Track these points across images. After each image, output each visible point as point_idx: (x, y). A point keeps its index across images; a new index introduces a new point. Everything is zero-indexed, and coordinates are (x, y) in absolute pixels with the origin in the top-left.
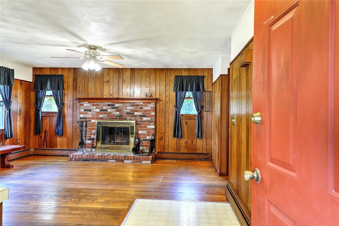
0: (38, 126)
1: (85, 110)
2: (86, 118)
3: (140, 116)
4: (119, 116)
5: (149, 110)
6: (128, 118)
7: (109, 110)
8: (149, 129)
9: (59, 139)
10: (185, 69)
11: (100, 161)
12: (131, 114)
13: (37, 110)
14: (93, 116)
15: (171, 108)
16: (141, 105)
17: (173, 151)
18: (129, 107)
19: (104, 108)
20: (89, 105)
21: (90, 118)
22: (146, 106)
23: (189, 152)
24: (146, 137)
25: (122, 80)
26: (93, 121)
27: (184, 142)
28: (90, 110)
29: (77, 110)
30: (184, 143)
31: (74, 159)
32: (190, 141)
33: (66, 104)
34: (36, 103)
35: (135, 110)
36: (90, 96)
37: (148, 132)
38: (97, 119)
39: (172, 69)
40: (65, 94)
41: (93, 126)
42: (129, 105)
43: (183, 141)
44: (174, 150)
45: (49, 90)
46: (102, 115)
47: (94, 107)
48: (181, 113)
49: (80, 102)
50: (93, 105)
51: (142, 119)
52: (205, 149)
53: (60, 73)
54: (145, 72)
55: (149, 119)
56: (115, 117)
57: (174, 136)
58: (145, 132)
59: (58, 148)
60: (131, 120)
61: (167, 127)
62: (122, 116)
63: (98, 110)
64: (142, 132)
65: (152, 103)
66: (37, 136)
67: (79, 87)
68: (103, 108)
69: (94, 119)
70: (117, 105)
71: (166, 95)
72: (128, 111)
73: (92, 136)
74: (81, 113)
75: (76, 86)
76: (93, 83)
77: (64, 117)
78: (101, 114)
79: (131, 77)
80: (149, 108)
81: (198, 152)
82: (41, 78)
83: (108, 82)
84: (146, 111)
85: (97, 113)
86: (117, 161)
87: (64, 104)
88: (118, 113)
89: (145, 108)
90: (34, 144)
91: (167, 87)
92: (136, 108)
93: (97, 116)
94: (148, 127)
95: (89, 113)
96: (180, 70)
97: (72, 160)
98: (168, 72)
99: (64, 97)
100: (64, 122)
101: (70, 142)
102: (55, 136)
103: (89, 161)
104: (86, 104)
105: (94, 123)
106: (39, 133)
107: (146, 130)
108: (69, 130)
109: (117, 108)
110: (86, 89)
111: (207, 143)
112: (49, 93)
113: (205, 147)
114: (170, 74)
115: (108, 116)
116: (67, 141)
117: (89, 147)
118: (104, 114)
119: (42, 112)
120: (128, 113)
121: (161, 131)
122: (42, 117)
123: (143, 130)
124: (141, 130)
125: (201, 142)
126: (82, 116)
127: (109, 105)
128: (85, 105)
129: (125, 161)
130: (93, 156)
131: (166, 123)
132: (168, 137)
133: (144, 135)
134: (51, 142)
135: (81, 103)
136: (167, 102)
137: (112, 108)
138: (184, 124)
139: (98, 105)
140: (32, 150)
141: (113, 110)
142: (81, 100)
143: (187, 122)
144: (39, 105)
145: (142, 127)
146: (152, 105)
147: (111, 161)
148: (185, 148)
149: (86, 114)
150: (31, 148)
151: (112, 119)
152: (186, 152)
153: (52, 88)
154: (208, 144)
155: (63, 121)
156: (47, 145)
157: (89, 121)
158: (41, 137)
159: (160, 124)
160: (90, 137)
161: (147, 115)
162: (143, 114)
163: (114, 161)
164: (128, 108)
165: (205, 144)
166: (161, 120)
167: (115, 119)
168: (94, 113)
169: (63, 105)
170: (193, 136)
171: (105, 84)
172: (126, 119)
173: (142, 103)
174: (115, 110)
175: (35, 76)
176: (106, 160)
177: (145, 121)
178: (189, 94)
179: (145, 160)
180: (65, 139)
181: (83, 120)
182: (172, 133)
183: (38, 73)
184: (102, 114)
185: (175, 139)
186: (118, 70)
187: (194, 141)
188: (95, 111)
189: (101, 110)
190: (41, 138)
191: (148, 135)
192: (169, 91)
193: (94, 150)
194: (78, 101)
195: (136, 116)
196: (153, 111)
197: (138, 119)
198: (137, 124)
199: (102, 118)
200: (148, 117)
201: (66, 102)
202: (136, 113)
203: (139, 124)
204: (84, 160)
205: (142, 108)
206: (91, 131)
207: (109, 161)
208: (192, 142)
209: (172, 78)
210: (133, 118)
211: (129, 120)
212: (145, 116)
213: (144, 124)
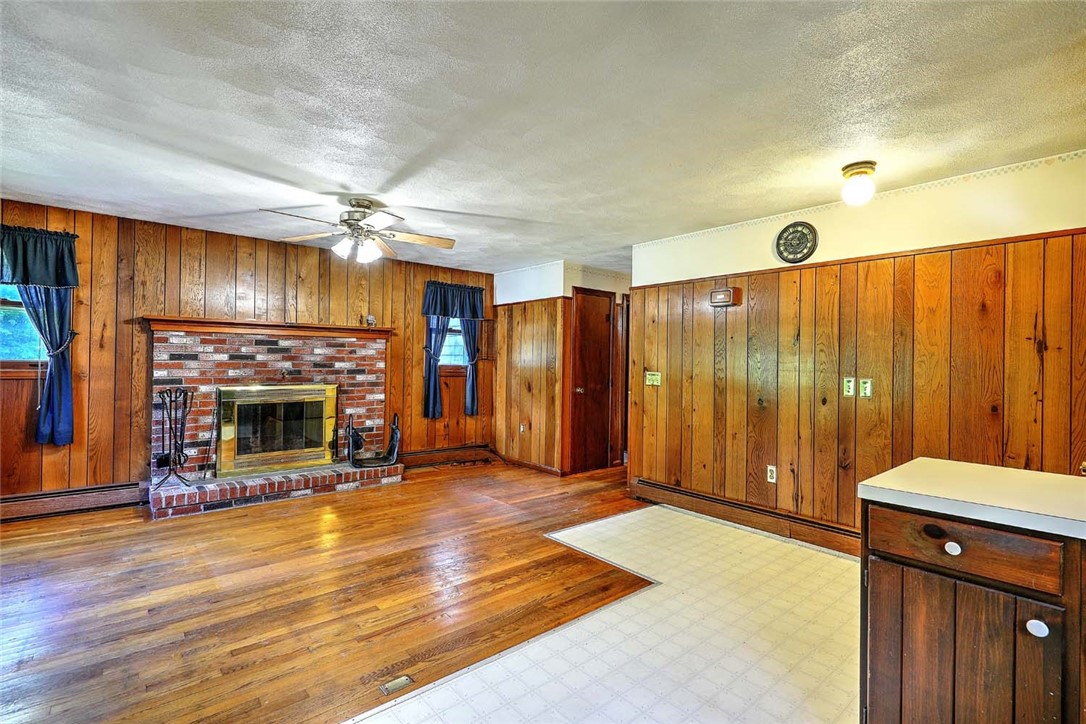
1: (173, 357)
2: (179, 381)
3: (350, 372)
4: (290, 373)
5: (371, 358)
6: (318, 378)
7: (260, 357)
8: (372, 403)
9: (50, 459)
10: (445, 269)
12: (325, 365)
14: (203, 373)
15: (417, 350)
16: (351, 345)
17: (420, 448)
18: (318, 348)
19: (243, 350)
20: (188, 340)
21: (192, 381)
22: (364, 346)
23: (451, 446)
24: (363, 423)
25: (294, 277)
26: (203, 389)
27: (442, 425)
28: (194, 357)
29: (135, 357)
30: (443, 428)
31: (170, 511)
32: (453, 423)
33: (83, 337)
35: (335, 357)
36: (188, 314)
37: (368, 410)
38: (220, 381)
39: (418, 264)
40: (79, 302)
41: (205, 404)
42: (319, 343)
43: (440, 425)
44: (423, 446)
45: (11, 283)
46: (238, 371)
47: (210, 348)
48: (439, 363)
50: (204, 342)
51: (354, 378)
52: (480, 437)
53: (55, 226)
55: (372, 378)
56: (279, 376)
57: (426, 414)
58: (362, 411)
59: (47, 487)
60: (326, 382)
61: (409, 394)
62: (299, 372)
63: (223, 357)
64: (354, 412)
65: (378, 341)
67: (144, 284)
68: (238, 350)
69: (206, 382)
70: (283, 343)
71: (407, 323)
72: (318, 359)
73: (201, 435)
74: (161, 366)
75: (132, 278)
76: (197, 275)
78: (234, 369)
79: (322, 271)
80: (371, 352)
81: (468, 443)
84: (363, 358)
85: (220, 364)
86: (316, 491)
87: (74, 334)
88: (288, 365)
89: (362, 352)
91: (408, 305)
92: (339, 352)
93: (219, 373)
94: (370, 397)
95: (192, 364)
96: (437, 269)
97: (166, 515)
98: (410, 270)
99: (76, 312)
101: (106, 461)
104: (178, 338)
105: (206, 395)
107: (363, 405)
108: (98, 422)
109: (285, 350)
110: (171, 290)
111: (483, 424)
113: (480, 433)
114: (415, 277)
115: (257, 373)
116: (91, 458)
117: (191, 469)
118: (244, 367)
120: (316, 365)
121: (395, 406)
123: (358, 405)
124: (351, 405)
125: (473, 422)
126: (160, 374)
127: (258, 343)
128: (174, 341)
129: (339, 487)
130: (243, 489)
131: (406, 386)
132: (409, 417)
133: (359, 417)
135: (158, 334)
136: (409, 339)
137: (270, 351)
138: (443, 386)
139: (222, 342)
141: (271, 357)
142: (153, 323)
143: (448, 382)
145: (354, 400)
146: (380, 344)
147: (300, 493)
148: (444, 439)
149: (180, 367)
151: (272, 381)
152: (446, 446)
154: (484, 426)
157: (191, 389)
159: (393, 390)
160: (195, 436)
161: (367, 368)
162: (358, 365)
163: (308, 491)
164: (318, 351)
165: (479, 427)
166: (394, 378)
167: (280, 381)
168: (207, 365)
169: (70, 340)
170: (458, 413)
171: (240, 281)
172: (310, 381)
173: (355, 340)
174: (278, 356)
176: (286, 494)
177: (361, 384)
178: (455, 323)
179: (389, 475)
180: (80, 457)
181: (168, 387)
182: (416, 408)
184: (238, 368)
185: (425, 421)
186: (283, 246)
187: (462, 421)
188: (211, 359)
189: (232, 357)
191: (369, 417)
192: (411, 314)
193: (209, 474)
194: (137, 328)
195: (338, 372)
196: (381, 359)
197: (344, 378)
198: (340, 391)
199: (235, 381)
200: (371, 372)
201: (82, 329)
202: (338, 365)
203: (346, 392)
204: (210, 507)
205: (355, 352)
206: (196, 421)
207: (294, 494)
208: (458, 423)
209: (419, 284)
210: (331, 377)
211: (319, 382)
212: (362, 372)
213: (359, 391)
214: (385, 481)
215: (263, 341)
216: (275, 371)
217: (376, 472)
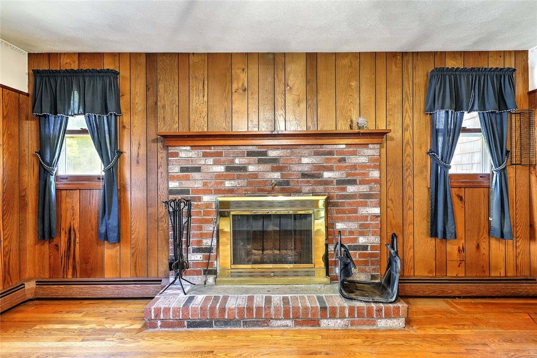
0: (46, 217)
1: (183, 170)
2: (187, 192)
3: (341, 182)
4: (279, 183)
5: (363, 166)
6: (306, 189)
7: (251, 168)
8: (365, 218)
9: (109, 252)
10: (455, 54)
11: (246, 324)
12: (313, 176)
13: (44, 171)
14: (205, 184)
15: (420, 157)
16: (340, 152)
17: (426, 274)
18: (306, 157)
19: (237, 161)
20: (193, 154)
21: (197, 191)
22: (354, 153)
23: (470, 275)
24: (356, 240)
25: (282, 86)
26: (206, 198)
27: (456, 248)
28: (198, 169)
29: (159, 171)
30: (457, 252)
31: (159, 323)
32: (471, 247)
33: (126, 155)
34: (39, 153)
35: (324, 167)
36: (195, 130)
37: (361, 226)
38: (218, 192)
39: (418, 53)
40: (124, 127)
41: (207, 213)
42: (306, 151)
43: (452, 248)
44: (430, 272)
45: (78, 114)
46: (233, 182)
47: (210, 161)
48: (451, 171)
49: (166, 147)
50: (205, 155)
51: (344, 189)
52: (512, 267)
53: (108, 65)
54: (346, 61)
55: (364, 189)
56: (269, 187)
57: (433, 233)
58: (354, 226)
59: (108, 275)
60: (315, 194)
61: (410, 209)
62: (288, 183)
63: (221, 169)
64: (345, 227)
65: (370, 146)
66: (47, 245)
67: (164, 107)
68: (233, 161)
69: (208, 192)
70: (272, 154)
71: (405, 125)
72: (306, 169)
73: (205, 241)
74: (173, 178)
75: (156, 104)
76: (201, 95)
77: (123, 189)
78: (230, 180)
79: (309, 77)
80: (363, 160)
81: (494, 274)
82: (52, 80)
83: (244, 90)
84: (354, 167)
85: (219, 176)
86: (297, 323)
87: (120, 153)
88: (277, 175)
89: (353, 160)
90: (37, 268)
91: (407, 102)
92: (328, 160)
93: (217, 184)
94: (363, 211)
95: (196, 175)
96: (443, 54)
97: (155, 326)
98: (408, 62)
99: (122, 136)
100: (121, 202)
101: (142, 257)
102: (98, 243)
103: (209, 324)
104: (185, 153)
105: (208, 205)
106: (51, 238)
107: (356, 219)
108: (137, 225)
109: (274, 160)
110: (183, 110)
111: (518, 250)
112: (77, 122)
113: (512, 262)
114: (414, 68)
115: (249, 184)
116: (133, 255)
117: (198, 273)
118: (238, 178)
119: (57, 178)
120: (304, 175)
121: (393, 222)
122: (57, 190)
123: (349, 219)
124: (342, 220)
125: (502, 247)
126: (173, 185)
127: (250, 154)
128: (182, 155)
129: (324, 323)
130: (223, 310)
131: (406, 198)
132: (411, 237)
133: (351, 232)
134: (85, 260)
135: (172, 150)
136: (408, 143)
137: (260, 162)
138: (456, 200)
139: (219, 154)
140: (30, 285)
141: (262, 167)
142: (169, 140)
143: (462, 194)
144: (48, 159)
145: (345, 213)
146: (372, 151)
147: (279, 323)
148: (459, 266)
149: (187, 178)
150: (29, 280)
151: (262, 192)
152: (462, 275)
153: (84, 109)
154: (519, 254)
155: (119, 202)
156: (74, 268)
157: (194, 199)
158: (57, 246)
159: (389, 203)
160: (199, 242)
161: (358, 178)
162: (348, 175)
163: (289, 322)
164: (305, 160)
165: (511, 253)
166: (391, 190)
167: (271, 192)
168: (208, 177)
169: (119, 157)
170: (479, 233)
171: (235, 96)
172: (298, 192)
173: (344, 146)
174: (268, 167)
175: (36, 76)
176: (264, 322)
177: (352, 196)
178: (471, 119)
179: (388, 316)
180: (126, 252)
181: (179, 197)
182: (421, 225)
183: (44, 66)
184: (234, 179)
185: (432, 242)
186: (271, 57)
187: (484, 246)
188: (211, 170)
189: (228, 169)
190: (58, 250)
191: (362, 234)
192: (410, 115)
193: (211, 279)
194: (160, 145)
195: (327, 182)
196: (375, 167)
197: (334, 191)
198: (329, 203)
199: (231, 191)
200: (362, 182)
201: (126, 148)
202: (327, 175)
203: (335, 204)
204: (192, 324)
205: (344, 160)
206: (200, 228)
207: (275, 323)
208: (478, 247)
209: (420, 75)
210: (320, 188)
211: (307, 194)
212: (353, 182)
213: (350, 204)
214: (382, 323)
215: (253, 152)
216: (265, 182)
217: (370, 310)
